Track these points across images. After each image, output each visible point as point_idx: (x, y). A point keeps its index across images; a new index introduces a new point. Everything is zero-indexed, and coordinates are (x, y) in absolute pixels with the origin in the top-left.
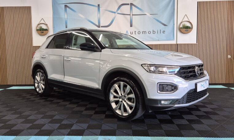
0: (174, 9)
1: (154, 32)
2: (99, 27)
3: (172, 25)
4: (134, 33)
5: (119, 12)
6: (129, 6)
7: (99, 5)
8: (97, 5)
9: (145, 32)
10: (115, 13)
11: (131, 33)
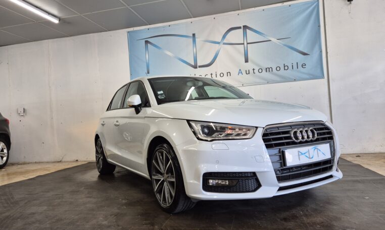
0: (319, 26)
1: (286, 68)
2: (195, 67)
3: (318, 53)
4: (251, 71)
5: (225, 41)
6: (241, 31)
7: (194, 35)
8: (192, 35)
9: (271, 69)
10: (218, 43)
11: (248, 73)
